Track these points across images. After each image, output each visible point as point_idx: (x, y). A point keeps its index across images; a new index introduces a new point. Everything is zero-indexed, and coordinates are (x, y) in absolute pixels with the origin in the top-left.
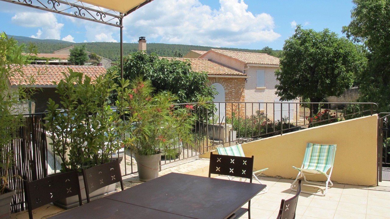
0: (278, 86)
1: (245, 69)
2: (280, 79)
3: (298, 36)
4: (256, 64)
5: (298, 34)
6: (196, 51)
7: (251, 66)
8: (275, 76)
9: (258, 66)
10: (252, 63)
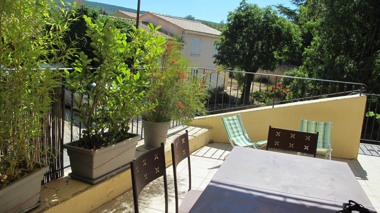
0: (217, 55)
1: (182, 36)
2: (219, 50)
3: (242, 9)
4: (194, 31)
5: (242, 7)
6: (124, 12)
7: (189, 32)
8: (214, 45)
9: (195, 33)
10: (190, 31)
